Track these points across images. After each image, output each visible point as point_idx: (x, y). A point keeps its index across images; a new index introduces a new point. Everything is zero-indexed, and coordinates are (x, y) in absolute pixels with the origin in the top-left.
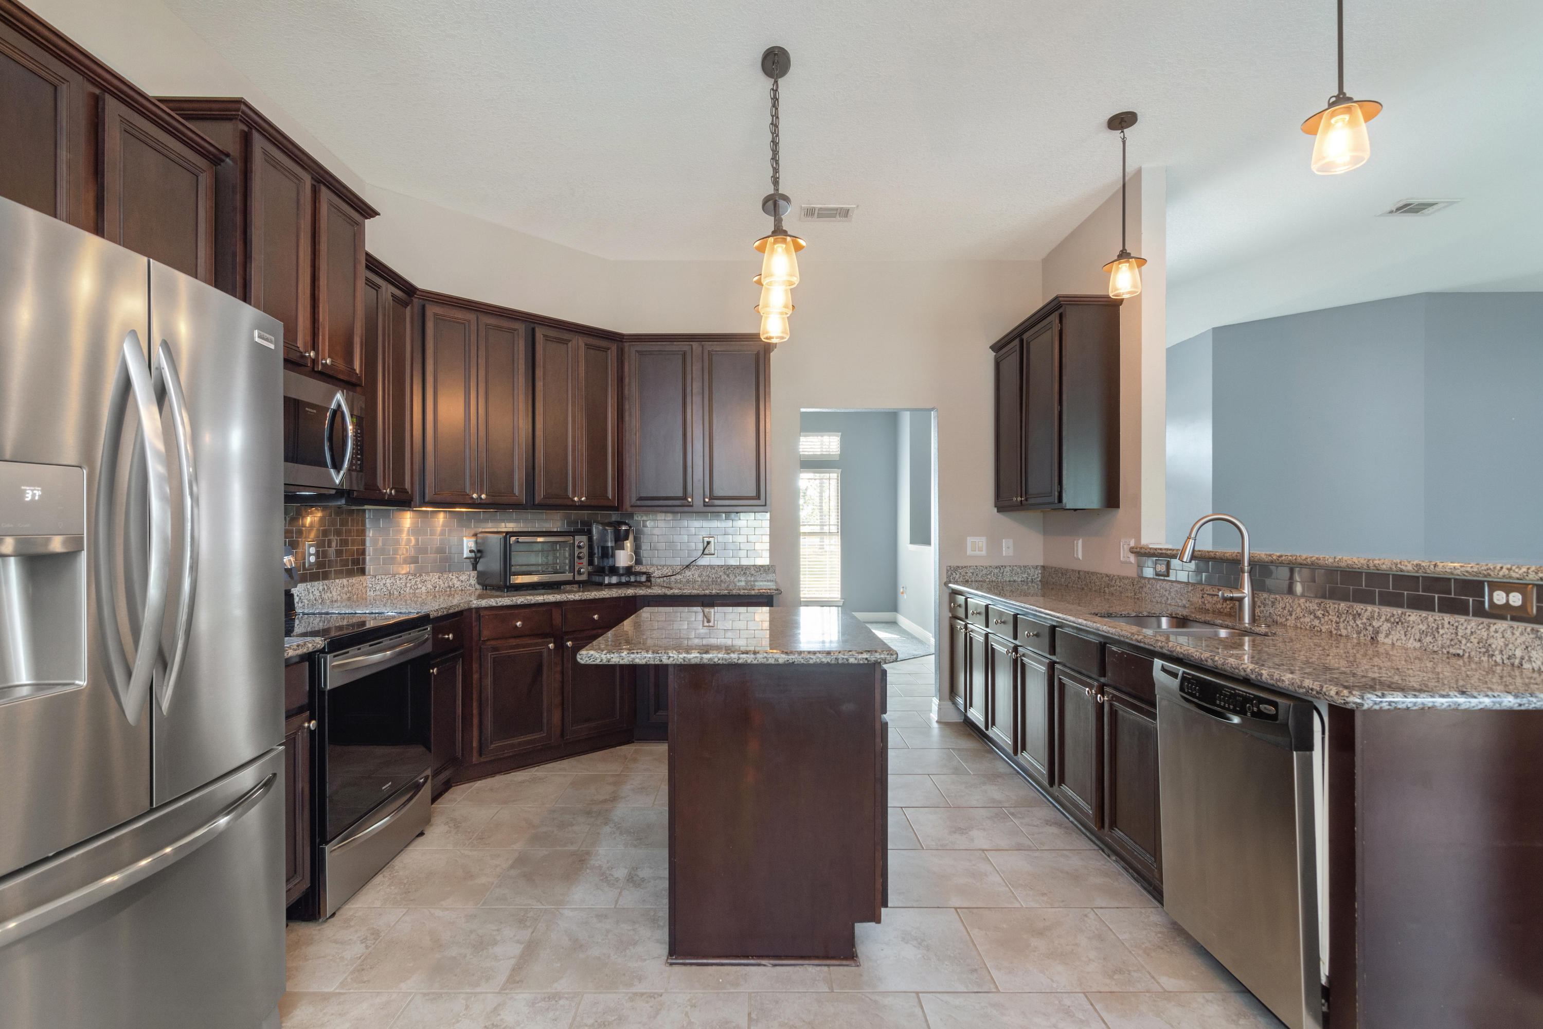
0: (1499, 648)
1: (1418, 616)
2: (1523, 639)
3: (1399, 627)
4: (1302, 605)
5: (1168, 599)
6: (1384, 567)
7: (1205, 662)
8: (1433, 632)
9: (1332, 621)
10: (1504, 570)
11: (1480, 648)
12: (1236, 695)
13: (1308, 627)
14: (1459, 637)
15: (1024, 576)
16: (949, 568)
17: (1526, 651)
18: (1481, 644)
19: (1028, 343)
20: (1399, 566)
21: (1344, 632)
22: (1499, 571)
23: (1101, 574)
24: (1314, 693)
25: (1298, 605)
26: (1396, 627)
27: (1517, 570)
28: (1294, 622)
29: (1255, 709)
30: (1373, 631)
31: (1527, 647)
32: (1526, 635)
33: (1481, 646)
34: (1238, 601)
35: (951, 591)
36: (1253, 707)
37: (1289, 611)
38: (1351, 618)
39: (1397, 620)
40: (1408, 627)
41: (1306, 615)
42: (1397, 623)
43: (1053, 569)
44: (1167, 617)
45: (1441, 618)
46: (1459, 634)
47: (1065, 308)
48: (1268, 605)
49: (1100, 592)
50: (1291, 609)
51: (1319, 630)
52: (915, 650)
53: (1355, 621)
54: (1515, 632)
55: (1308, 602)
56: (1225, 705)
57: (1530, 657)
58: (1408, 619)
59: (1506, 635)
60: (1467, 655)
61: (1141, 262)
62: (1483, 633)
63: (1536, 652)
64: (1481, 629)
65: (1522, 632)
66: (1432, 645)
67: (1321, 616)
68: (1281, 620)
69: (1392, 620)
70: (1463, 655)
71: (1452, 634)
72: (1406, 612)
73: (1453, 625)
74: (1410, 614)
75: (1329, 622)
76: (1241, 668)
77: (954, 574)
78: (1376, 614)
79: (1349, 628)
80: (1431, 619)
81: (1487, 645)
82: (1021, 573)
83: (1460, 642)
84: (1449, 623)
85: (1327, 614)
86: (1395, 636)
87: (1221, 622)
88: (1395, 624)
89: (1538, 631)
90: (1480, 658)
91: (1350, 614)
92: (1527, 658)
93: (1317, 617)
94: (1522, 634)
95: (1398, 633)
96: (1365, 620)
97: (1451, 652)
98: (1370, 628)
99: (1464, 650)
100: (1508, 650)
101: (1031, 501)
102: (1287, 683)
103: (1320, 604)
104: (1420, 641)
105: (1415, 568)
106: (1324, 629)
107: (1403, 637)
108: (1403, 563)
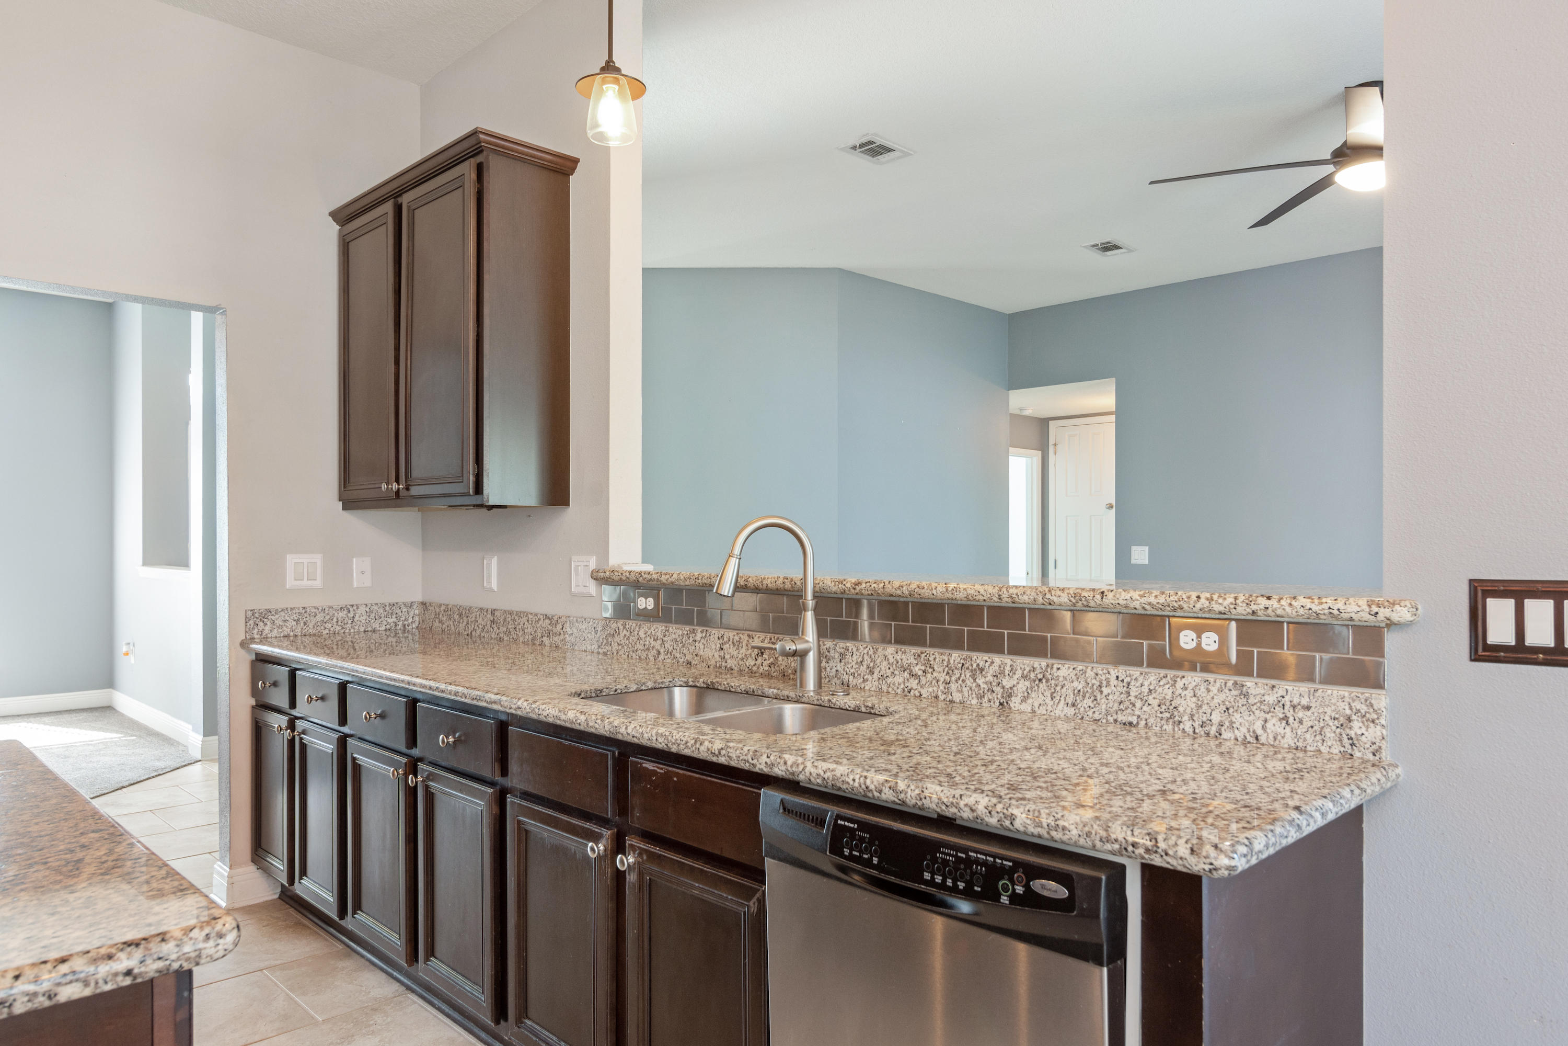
0: (1189, 711)
1: (1071, 670)
2: (1222, 697)
3: (1043, 686)
4: (890, 657)
5: (659, 653)
6: (1025, 598)
7: (876, 794)
8: (1093, 692)
9: (938, 681)
10: (1203, 600)
11: (1161, 713)
12: (969, 862)
13: (899, 691)
14: (1132, 698)
15: (390, 620)
16: (250, 613)
17: (1226, 714)
18: (1163, 707)
19: (412, 212)
20: (1048, 596)
21: (957, 697)
22: (1195, 602)
23: (536, 615)
24: (1141, 851)
25: (883, 657)
26: (1038, 687)
27: (1220, 601)
28: (876, 683)
29: (1019, 889)
30: (1003, 693)
31: (1228, 709)
32: (1227, 691)
33: (1163, 710)
34: (800, 656)
35: (254, 657)
36: (1013, 884)
37: (868, 667)
38: (968, 676)
39: (1040, 676)
40: (1056, 685)
41: (896, 672)
42: (1040, 680)
43: (443, 608)
44: (681, 686)
45: (1105, 671)
46: (1131, 693)
47: (488, 155)
48: (834, 658)
49: (534, 644)
50: (872, 665)
51: (918, 694)
52: (159, 760)
53: (975, 680)
54: (1210, 687)
55: (900, 653)
56: (944, 881)
57: (1232, 722)
58: (1056, 675)
59: (1199, 693)
60: (1143, 723)
61: (638, 88)
62: (1166, 691)
63: (1240, 715)
64: (1164, 685)
65: (1221, 687)
66: (1093, 710)
67: (920, 673)
68: (855, 681)
69: (1032, 675)
70: (1138, 723)
71: (1122, 693)
72: (1053, 665)
73: (1123, 681)
74: (1060, 666)
75: (934, 681)
76: (962, 804)
77: (261, 624)
78: (1008, 668)
79: (965, 690)
80: (1090, 673)
81: (1171, 707)
82: (386, 616)
83: (1134, 705)
84: (1117, 677)
85: (930, 670)
86: (1036, 699)
87: (775, 691)
88: (1037, 682)
89: (1243, 686)
90: (1161, 727)
91: (968, 668)
92: (1227, 724)
93: (912, 675)
94: (1221, 690)
95: (1041, 695)
96: (990, 678)
97: (1119, 720)
98: (998, 690)
99: (1139, 717)
100: (1201, 714)
101: (415, 491)
102: (1075, 832)
103: (919, 656)
104: (1073, 705)
105: (1072, 599)
106: (925, 693)
107: (1048, 700)
108: (1053, 592)
